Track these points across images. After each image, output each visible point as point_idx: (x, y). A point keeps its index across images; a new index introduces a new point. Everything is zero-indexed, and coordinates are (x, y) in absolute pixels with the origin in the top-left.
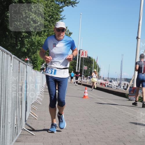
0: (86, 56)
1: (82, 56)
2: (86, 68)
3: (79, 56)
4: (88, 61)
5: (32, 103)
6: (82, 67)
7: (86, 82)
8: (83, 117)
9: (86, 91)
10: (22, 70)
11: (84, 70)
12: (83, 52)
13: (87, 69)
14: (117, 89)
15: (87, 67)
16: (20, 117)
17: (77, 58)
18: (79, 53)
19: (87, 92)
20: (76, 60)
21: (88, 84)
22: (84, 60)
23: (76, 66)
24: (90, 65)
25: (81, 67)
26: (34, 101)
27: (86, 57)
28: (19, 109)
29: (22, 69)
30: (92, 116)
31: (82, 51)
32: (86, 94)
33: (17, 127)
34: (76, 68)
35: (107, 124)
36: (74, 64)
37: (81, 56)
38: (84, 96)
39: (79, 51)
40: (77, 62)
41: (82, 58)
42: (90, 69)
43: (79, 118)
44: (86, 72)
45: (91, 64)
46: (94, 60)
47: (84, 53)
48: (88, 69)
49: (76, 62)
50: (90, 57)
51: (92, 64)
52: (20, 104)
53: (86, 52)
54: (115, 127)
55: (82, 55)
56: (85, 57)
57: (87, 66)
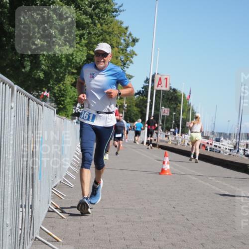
0: (166, 86)
1: (158, 86)
2: (166, 112)
3: (152, 88)
4: (170, 97)
5: (54, 185)
6: (159, 111)
7: (167, 142)
8: (160, 214)
9: (167, 159)
10: (35, 116)
11: (163, 116)
12: (160, 79)
13: (168, 115)
14: (230, 155)
15: (169, 109)
16: (30, 214)
17: (147, 92)
18: (153, 81)
19: (169, 162)
20: (147, 96)
21: (170, 144)
22: (163, 96)
23: (146, 107)
24: (175, 106)
25: (157, 109)
26: (59, 181)
27: (168, 89)
28: (27, 196)
29: (35, 114)
30: (178, 212)
31: (159, 76)
32: (167, 167)
33: (24, 234)
34: (146, 111)
35: (209, 227)
36: (141, 104)
37: (156, 88)
38: (163, 170)
39: (153, 77)
40: (149, 100)
41: (158, 92)
42: (175, 115)
43: (150, 216)
44: (167, 120)
45: (177, 104)
46: (184, 95)
47: (164, 82)
48: (171, 114)
49: (147, 100)
50: (174, 90)
51: (180, 103)
52: (31, 186)
53: (166, 79)
54: (226, 233)
55: (159, 84)
56: (164, 88)
57: (169, 107)
